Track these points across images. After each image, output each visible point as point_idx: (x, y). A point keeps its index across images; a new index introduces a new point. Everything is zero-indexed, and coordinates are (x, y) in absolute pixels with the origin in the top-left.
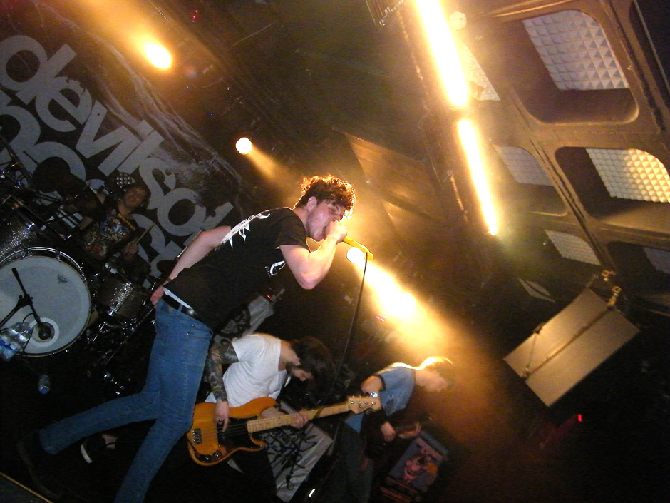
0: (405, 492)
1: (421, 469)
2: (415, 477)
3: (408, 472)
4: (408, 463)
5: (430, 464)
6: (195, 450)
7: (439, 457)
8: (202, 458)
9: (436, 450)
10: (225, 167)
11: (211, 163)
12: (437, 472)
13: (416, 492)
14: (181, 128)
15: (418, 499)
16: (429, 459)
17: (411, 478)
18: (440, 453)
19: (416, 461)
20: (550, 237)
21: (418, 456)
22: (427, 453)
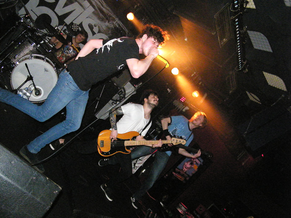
0: (183, 175)
1: (191, 167)
2: (188, 170)
3: (185, 167)
4: (186, 164)
5: (195, 165)
6: (100, 149)
7: (199, 163)
8: (103, 153)
10: (121, 25)
11: (115, 23)
12: (197, 169)
13: (187, 176)
14: (102, 5)
15: (188, 179)
16: (195, 163)
17: (186, 170)
18: (200, 161)
19: (189, 163)
20: (265, 75)
21: (190, 161)
22: (194, 160)
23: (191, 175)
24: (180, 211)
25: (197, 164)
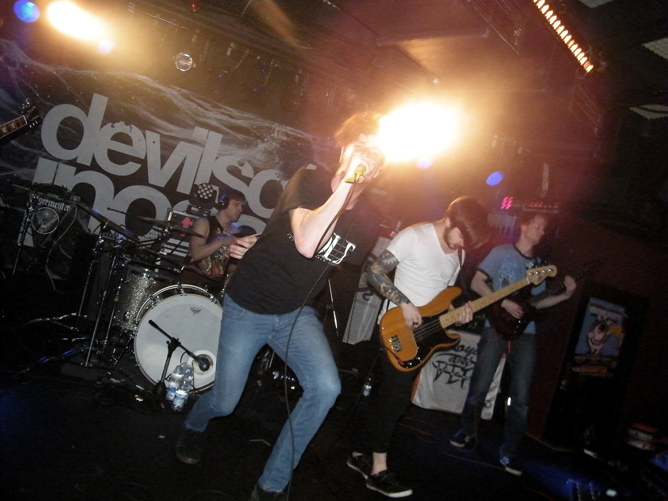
0: (599, 363)
2: (601, 346)
3: (593, 344)
4: (590, 335)
5: (612, 328)
6: (397, 358)
7: (619, 317)
8: (405, 364)
9: (612, 311)
10: (290, 133)
11: (276, 135)
12: (623, 332)
13: (610, 359)
14: (231, 116)
15: (614, 364)
16: (609, 323)
17: (598, 348)
18: (619, 313)
19: (597, 329)
20: (651, 49)
21: (597, 325)
22: (605, 318)
24: (640, 446)
25: (615, 322)
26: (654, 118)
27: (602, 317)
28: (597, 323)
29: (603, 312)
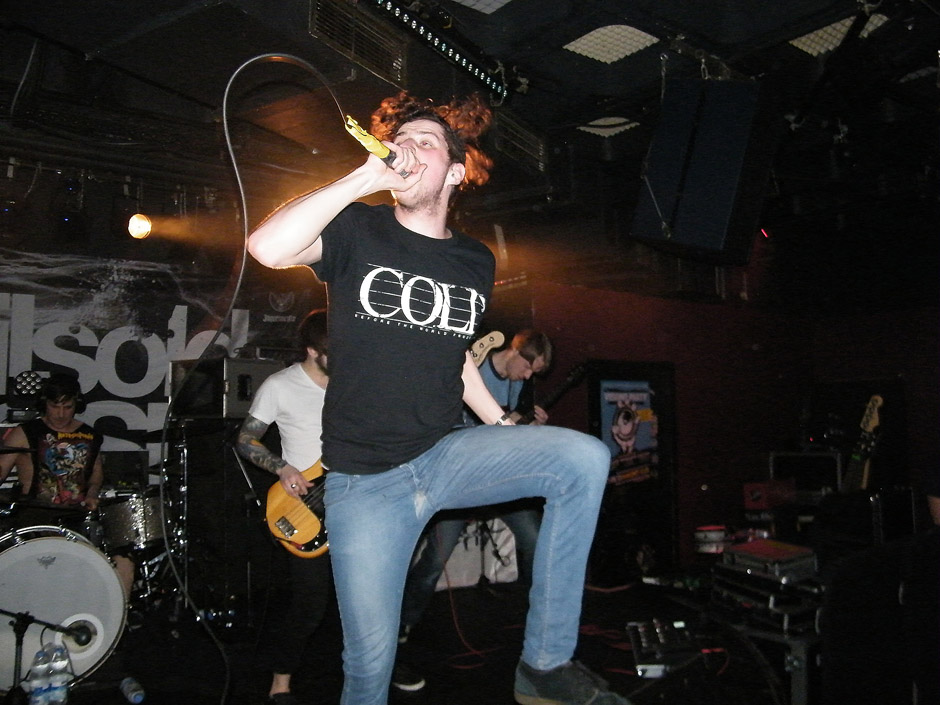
0: (637, 463)
1: (634, 424)
2: (633, 439)
3: (622, 440)
4: (615, 430)
7: (644, 397)
9: (634, 391)
10: (137, 268)
11: (116, 277)
12: (654, 414)
13: (648, 453)
15: (655, 459)
16: (634, 407)
17: (630, 443)
18: (643, 391)
19: (621, 421)
20: (578, 51)
21: (619, 414)
22: (627, 402)
23: (654, 444)
24: (713, 549)
25: (640, 403)
26: (613, 134)
27: (623, 403)
28: (618, 413)
29: (621, 397)
